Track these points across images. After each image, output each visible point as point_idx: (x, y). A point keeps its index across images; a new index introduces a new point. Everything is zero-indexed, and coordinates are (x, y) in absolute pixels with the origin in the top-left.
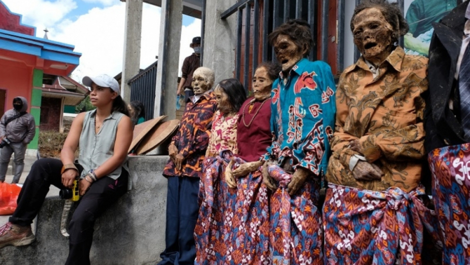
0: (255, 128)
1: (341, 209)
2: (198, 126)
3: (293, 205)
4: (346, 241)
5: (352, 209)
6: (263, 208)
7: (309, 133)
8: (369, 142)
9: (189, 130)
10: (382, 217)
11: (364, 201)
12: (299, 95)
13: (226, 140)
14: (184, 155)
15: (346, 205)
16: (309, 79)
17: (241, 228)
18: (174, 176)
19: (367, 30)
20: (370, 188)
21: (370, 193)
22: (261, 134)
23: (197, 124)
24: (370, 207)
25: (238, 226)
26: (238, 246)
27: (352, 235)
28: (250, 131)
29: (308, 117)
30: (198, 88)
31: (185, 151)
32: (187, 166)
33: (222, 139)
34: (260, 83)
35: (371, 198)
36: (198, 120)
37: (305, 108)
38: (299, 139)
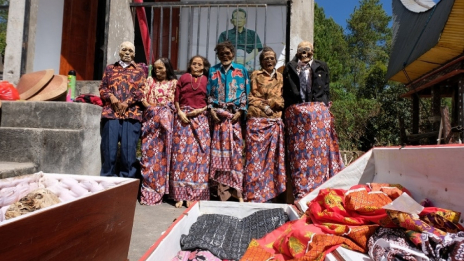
0: (200, 91)
1: (259, 126)
2: (133, 85)
3: (234, 127)
4: (261, 138)
5: (264, 126)
6: (207, 132)
7: (240, 96)
8: (273, 101)
9: (124, 87)
10: (275, 127)
11: (269, 122)
12: (234, 78)
13: (167, 96)
14: (128, 104)
15: (262, 124)
16: (239, 72)
17: (194, 144)
18: (114, 119)
19: (270, 59)
20: (271, 118)
21: (271, 119)
22: (202, 94)
23: (131, 83)
24: (271, 124)
25: (192, 143)
26: (194, 154)
27: (263, 135)
28: (196, 93)
29: (239, 89)
30: (129, 57)
31: (129, 101)
32: (130, 111)
33: (164, 96)
34: (199, 67)
35: (271, 121)
36: (132, 81)
37: (238, 84)
38: (235, 98)
